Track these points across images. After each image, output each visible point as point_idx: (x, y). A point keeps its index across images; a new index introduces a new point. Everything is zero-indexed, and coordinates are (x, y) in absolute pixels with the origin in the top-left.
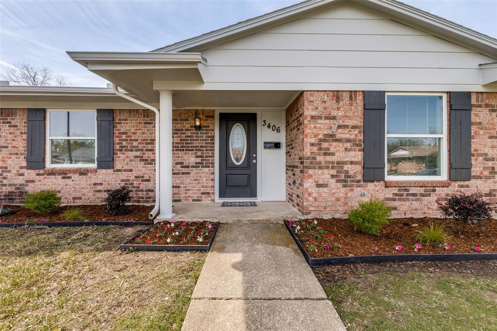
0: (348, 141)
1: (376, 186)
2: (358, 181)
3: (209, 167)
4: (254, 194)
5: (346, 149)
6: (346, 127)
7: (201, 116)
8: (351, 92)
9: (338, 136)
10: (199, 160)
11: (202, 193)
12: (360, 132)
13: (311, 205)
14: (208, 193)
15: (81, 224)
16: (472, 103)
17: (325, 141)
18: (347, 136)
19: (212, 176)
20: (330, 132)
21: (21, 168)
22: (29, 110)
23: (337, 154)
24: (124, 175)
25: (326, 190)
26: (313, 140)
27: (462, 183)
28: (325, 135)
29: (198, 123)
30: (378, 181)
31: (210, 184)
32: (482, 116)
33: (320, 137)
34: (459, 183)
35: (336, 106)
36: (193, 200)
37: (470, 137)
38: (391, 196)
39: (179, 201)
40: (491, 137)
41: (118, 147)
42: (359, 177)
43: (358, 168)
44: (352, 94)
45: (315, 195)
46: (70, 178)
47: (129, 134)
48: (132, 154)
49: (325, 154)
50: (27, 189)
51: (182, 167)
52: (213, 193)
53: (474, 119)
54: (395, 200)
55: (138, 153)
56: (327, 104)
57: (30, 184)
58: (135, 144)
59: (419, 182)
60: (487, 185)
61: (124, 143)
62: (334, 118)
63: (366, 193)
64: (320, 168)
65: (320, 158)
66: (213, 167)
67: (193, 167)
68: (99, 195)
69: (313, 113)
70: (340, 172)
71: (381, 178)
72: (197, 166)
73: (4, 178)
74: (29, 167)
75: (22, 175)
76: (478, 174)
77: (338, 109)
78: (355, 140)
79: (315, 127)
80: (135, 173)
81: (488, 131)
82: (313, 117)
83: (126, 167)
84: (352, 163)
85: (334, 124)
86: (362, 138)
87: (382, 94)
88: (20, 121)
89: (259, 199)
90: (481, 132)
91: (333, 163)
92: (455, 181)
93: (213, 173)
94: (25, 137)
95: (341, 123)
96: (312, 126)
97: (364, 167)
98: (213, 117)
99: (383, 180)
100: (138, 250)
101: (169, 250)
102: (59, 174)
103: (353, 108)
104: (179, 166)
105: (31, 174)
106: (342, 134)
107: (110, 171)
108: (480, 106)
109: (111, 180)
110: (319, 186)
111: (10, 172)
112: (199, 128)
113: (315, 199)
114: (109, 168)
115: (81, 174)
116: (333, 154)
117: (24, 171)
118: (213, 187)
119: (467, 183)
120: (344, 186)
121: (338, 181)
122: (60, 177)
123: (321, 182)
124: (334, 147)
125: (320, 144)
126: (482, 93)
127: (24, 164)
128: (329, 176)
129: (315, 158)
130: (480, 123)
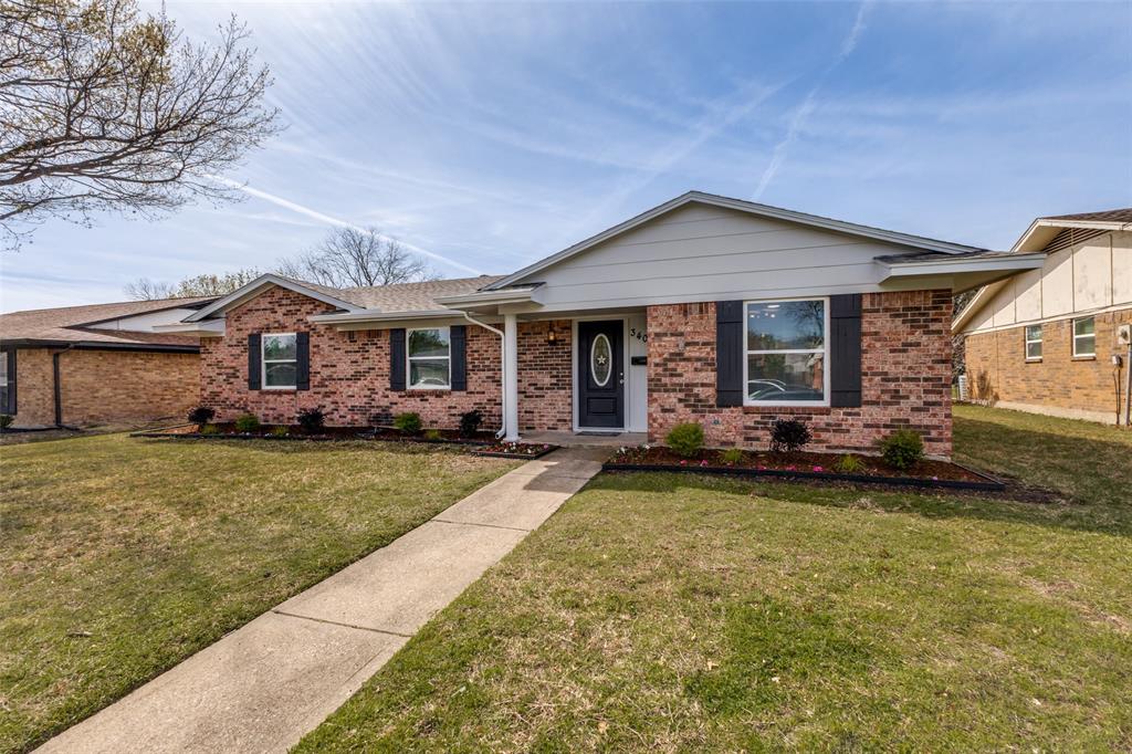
0: (698, 359)
1: (732, 412)
2: (712, 406)
3: (565, 389)
4: (621, 424)
5: (696, 370)
6: (696, 344)
7: (556, 328)
8: (701, 303)
9: (687, 355)
10: (554, 380)
11: (559, 420)
12: (712, 349)
13: (656, 433)
14: (565, 421)
15: (442, 442)
16: (864, 308)
17: (671, 360)
18: (697, 354)
19: (569, 400)
20: (677, 351)
21: (386, 389)
22: (392, 330)
23: (686, 375)
24: (477, 398)
25: (672, 415)
26: (657, 360)
27: (849, 410)
28: (671, 354)
29: (552, 338)
30: (736, 406)
31: (568, 409)
32: (879, 324)
33: (665, 356)
34: (845, 410)
35: (683, 321)
36: (549, 428)
37: (859, 352)
38: (752, 425)
39: (534, 428)
40: (892, 351)
41: (470, 367)
42: (712, 402)
43: (711, 391)
44: (703, 307)
45: (660, 421)
46: (427, 400)
47: (481, 352)
48: (483, 375)
49: (672, 375)
50: (391, 410)
51: (536, 389)
52: (571, 421)
53: (865, 327)
54: (757, 429)
55: (490, 374)
56: (673, 320)
57: (395, 406)
58: (487, 363)
59: (786, 408)
60: (887, 412)
61: (477, 362)
62: (682, 334)
63: (720, 420)
64: (666, 391)
65: (666, 380)
66: (571, 389)
67: (547, 389)
68: (453, 419)
69: (658, 330)
70: (689, 395)
71: (738, 403)
72: (552, 387)
73: (373, 400)
74: (392, 389)
75: (387, 397)
76: (874, 399)
77: (686, 324)
78: (706, 359)
79: (660, 346)
80: (487, 396)
81: (889, 343)
82: (657, 335)
83: (478, 389)
84: (703, 385)
85: (681, 341)
86: (715, 356)
87: (739, 304)
88: (384, 342)
89: (626, 429)
90: (878, 345)
91: (681, 385)
92: (840, 407)
93: (571, 397)
94: (388, 357)
95: (689, 339)
96: (656, 344)
97: (718, 391)
98: (570, 328)
99: (741, 405)
100: (483, 455)
101: (505, 457)
102: (418, 396)
103: (704, 322)
104: (532, 388)
105: (394, 396)
106: (691, 352)
107: (464, 393)
108: (878, 311)
109: (464, 403)
110: (664, 411)
111: (376, 393)
112: (553, 343)
113: (661, 425)
114: (462, 390)
115: (437, 396)
116: (681, 375)
117: (388, 393)
118: (571, 413)
119: (856, 410)
120: (694, 412)
121: (686, 406)
122: (418, 399)
123: (667, 407)
124: (681, 367)
125: (666, 365)
126: (879, 294)
127: (389, 386)
128: (675, 400)
129: (660, 380)
130: (876, 333)
